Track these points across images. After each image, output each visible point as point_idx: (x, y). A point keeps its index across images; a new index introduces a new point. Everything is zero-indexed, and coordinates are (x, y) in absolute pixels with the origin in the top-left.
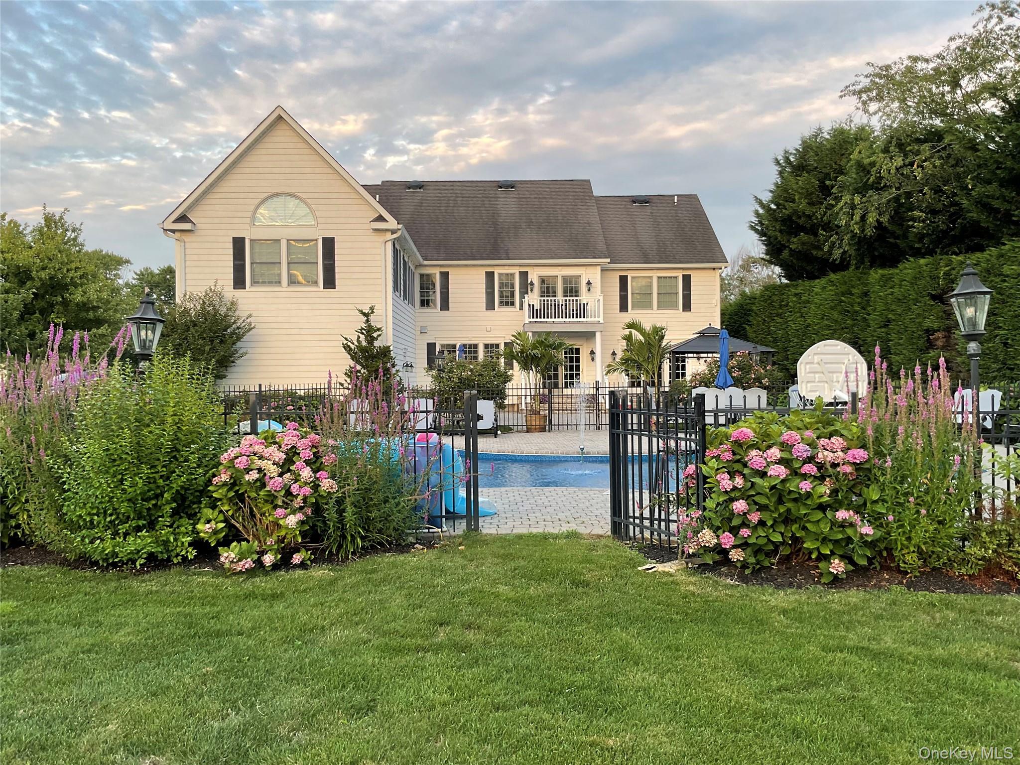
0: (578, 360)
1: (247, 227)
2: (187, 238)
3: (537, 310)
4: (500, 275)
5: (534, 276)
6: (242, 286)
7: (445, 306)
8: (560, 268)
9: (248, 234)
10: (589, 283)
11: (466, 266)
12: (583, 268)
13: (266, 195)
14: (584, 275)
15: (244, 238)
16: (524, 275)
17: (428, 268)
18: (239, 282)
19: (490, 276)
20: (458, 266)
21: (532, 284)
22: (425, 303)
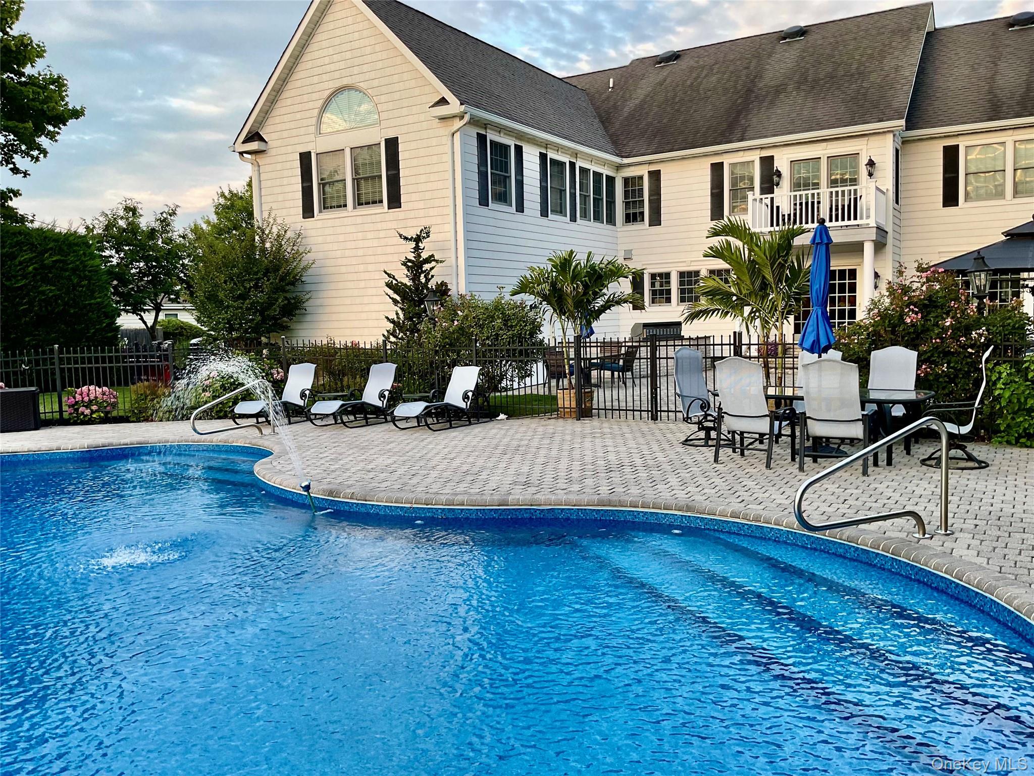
0: (853, 288)
1: (312, 137)
2: (262, 160)
3: (784, 216)
4: (733, 165)
5: (782, 163)
6: (311, 214)
7: (656, 220)
8: (824, 144)
9: (314, 148)
10: (871, 163)
11: (683, 158)
12: (863, 141)
13: (327, 93)
14: (865, 150)
15: (310, 152)
16: (767, 162)
17: (632, 168)
18: (308, 211)
19: (717, 169)
20: (672, 160)
21: (779, 174)
22: (632, 218)
